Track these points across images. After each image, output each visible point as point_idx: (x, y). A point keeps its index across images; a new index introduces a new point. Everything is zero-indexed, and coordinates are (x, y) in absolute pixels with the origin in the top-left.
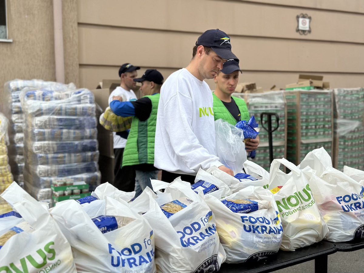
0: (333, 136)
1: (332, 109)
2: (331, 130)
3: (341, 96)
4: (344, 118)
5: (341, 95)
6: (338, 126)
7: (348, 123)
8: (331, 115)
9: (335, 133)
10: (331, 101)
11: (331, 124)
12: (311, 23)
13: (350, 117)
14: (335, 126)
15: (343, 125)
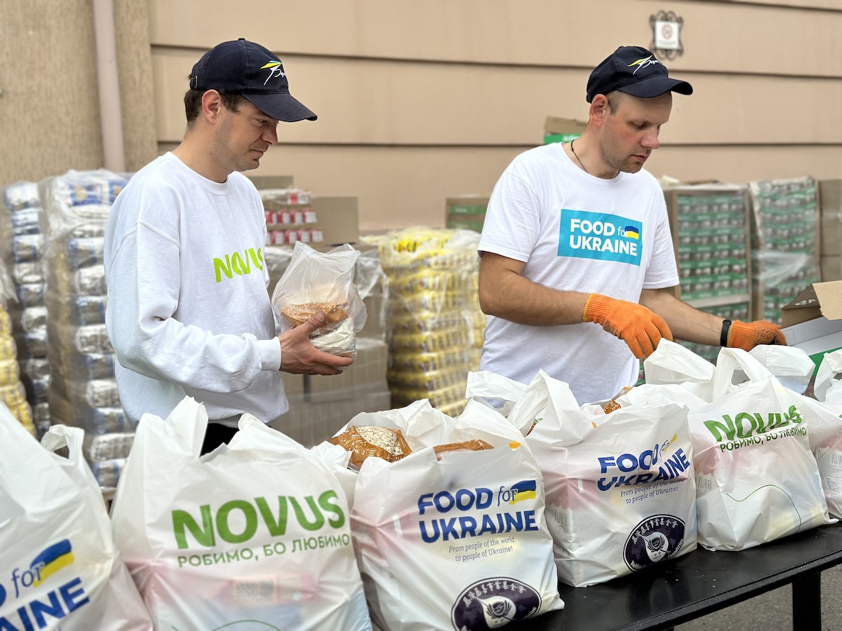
0: (750, 290)
1: (747, 228)
2: (747, 277)
3: (765, 198)
4: (775, 247)
5: (765, 195)
6: (761, 266)
7: (783, 259)
8: (744, 242)
9: (755, 282)
10: (744, 210)
11: (746, 263)
12: (682, 32)
13: (787, 246)
14: (755, 267)
15: (773, 263)
